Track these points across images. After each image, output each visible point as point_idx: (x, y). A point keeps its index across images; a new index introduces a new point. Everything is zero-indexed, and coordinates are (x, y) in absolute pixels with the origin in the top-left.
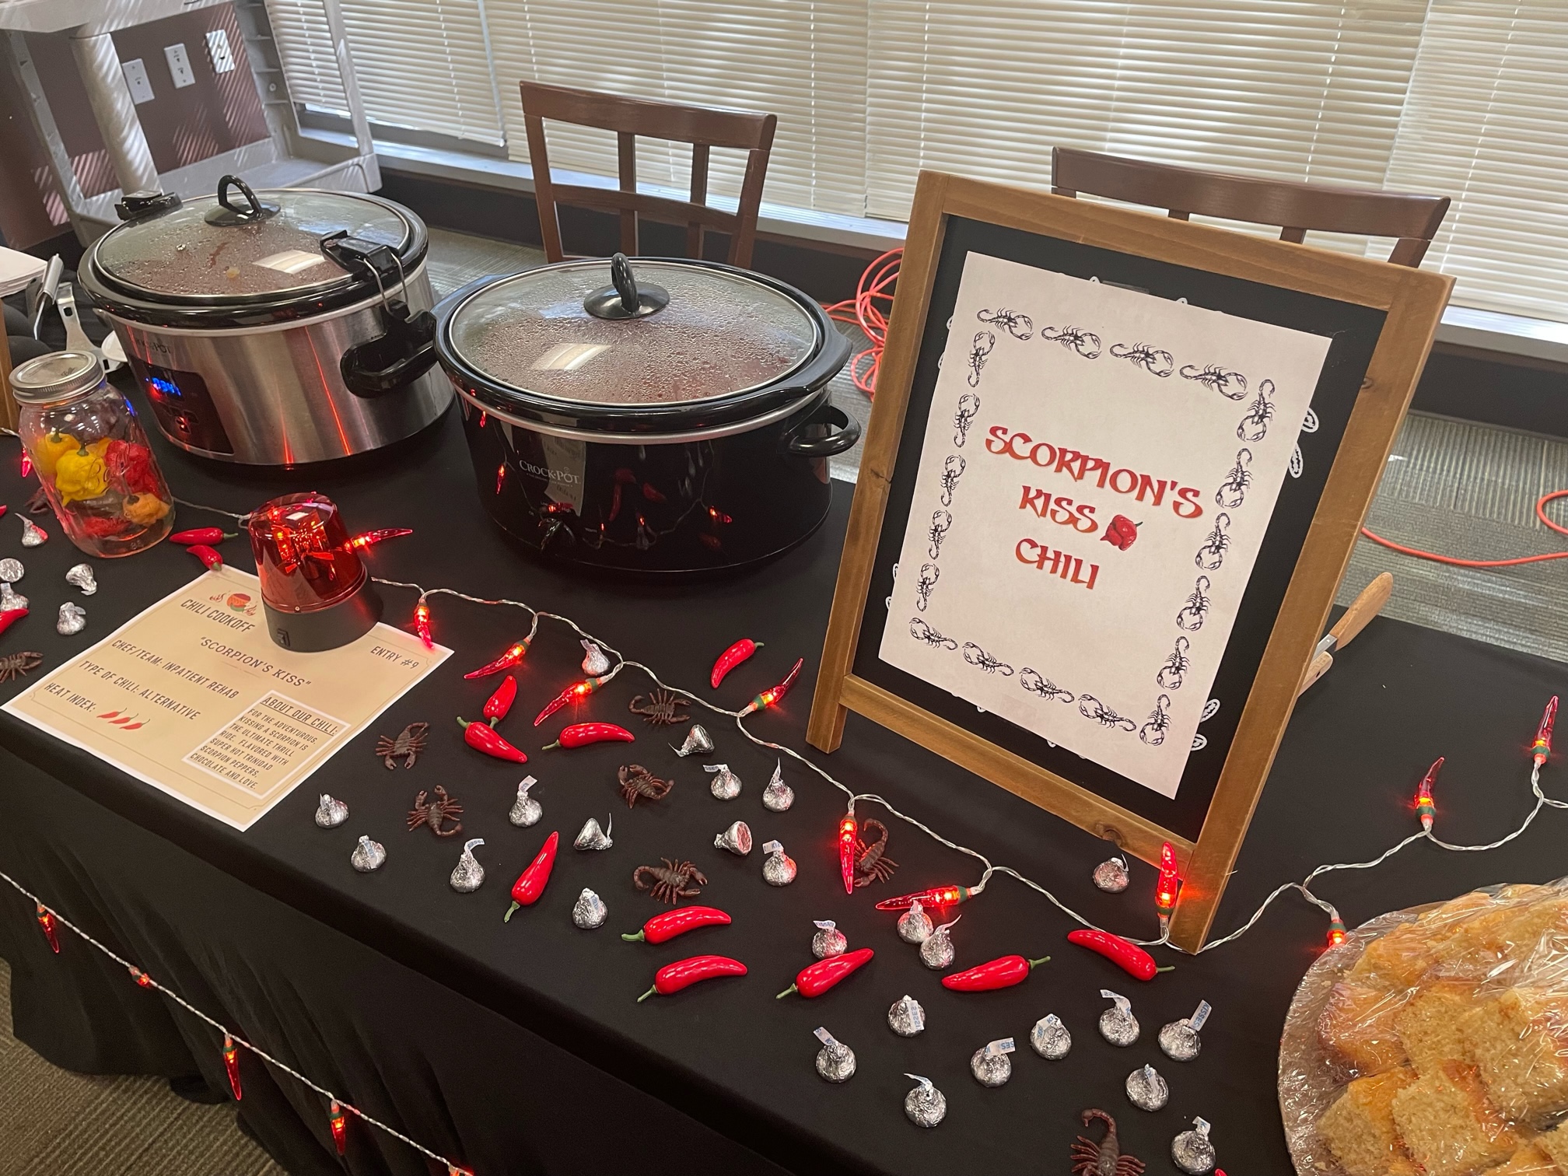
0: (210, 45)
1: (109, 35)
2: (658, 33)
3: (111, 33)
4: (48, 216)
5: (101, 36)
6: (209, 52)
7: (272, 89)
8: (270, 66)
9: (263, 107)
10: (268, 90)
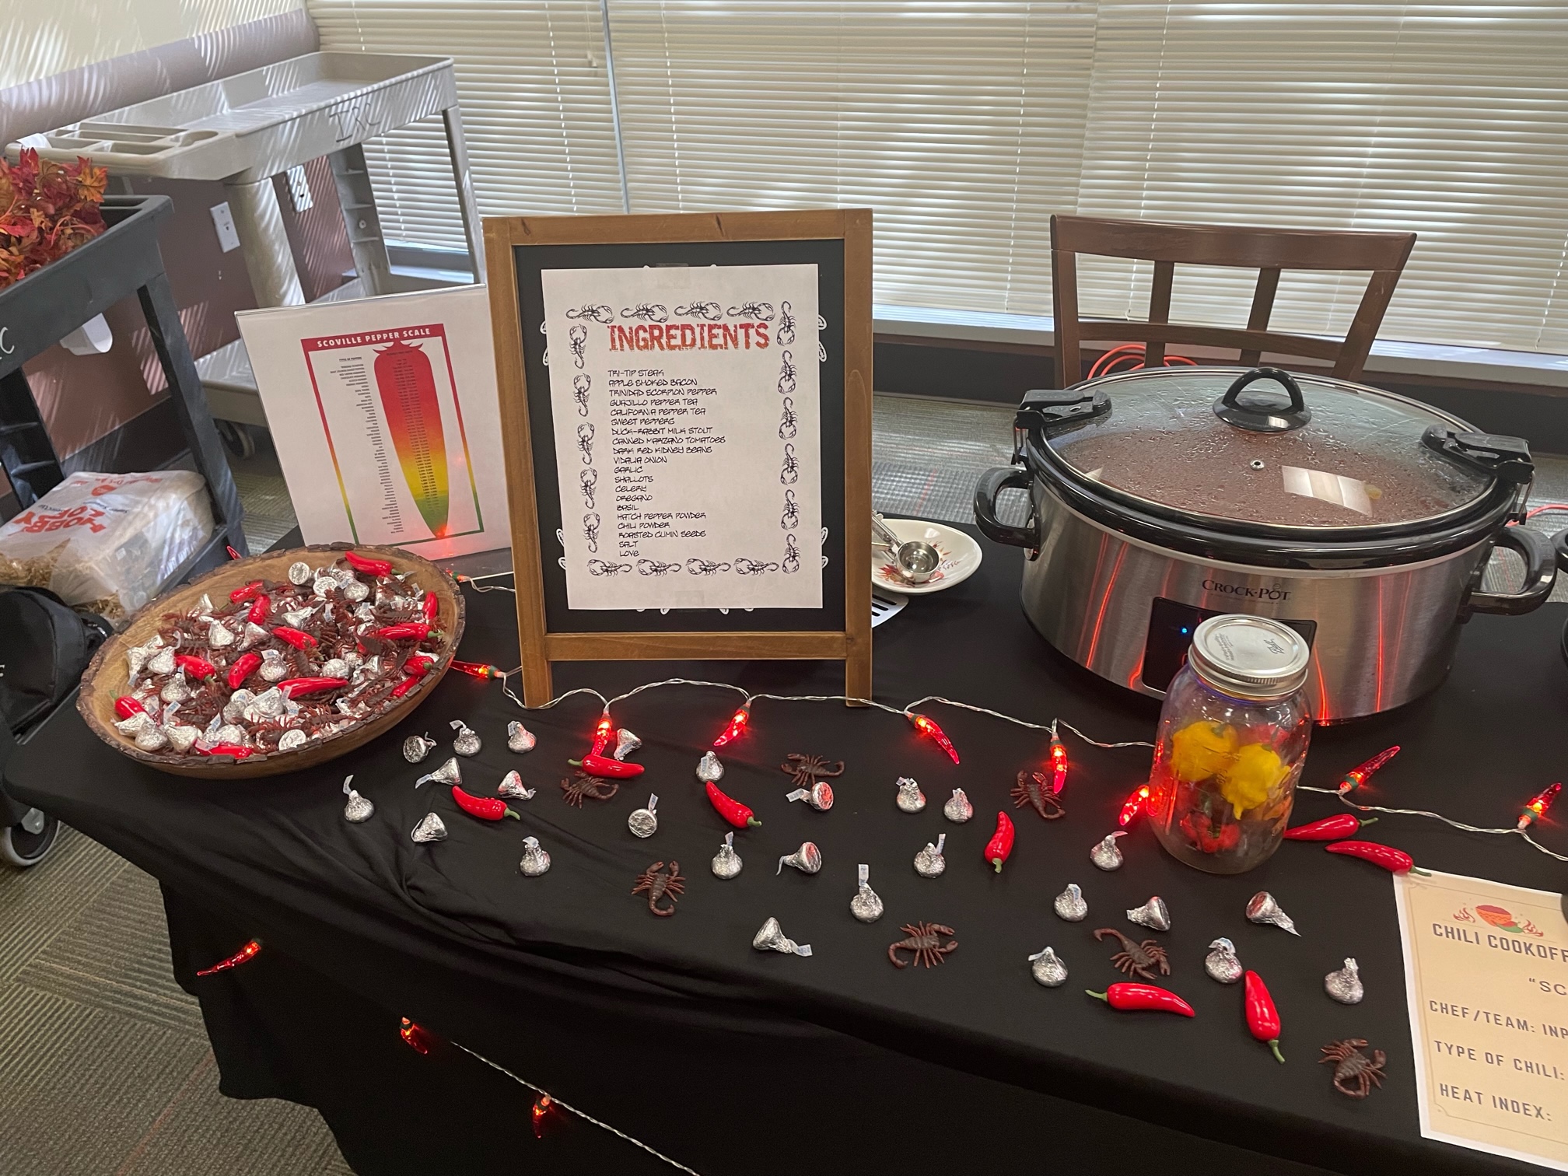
0: (291, 182)
1: (270, 179)
2: (835, 147)
3: (272, 177)
4: (145, 383)
5: (263, 182)
6: (290, 191)
7: (362, 227)
8: (358, 201)
9: (352, 245)
10: (357, 226)
